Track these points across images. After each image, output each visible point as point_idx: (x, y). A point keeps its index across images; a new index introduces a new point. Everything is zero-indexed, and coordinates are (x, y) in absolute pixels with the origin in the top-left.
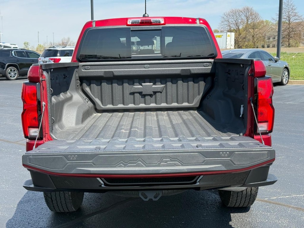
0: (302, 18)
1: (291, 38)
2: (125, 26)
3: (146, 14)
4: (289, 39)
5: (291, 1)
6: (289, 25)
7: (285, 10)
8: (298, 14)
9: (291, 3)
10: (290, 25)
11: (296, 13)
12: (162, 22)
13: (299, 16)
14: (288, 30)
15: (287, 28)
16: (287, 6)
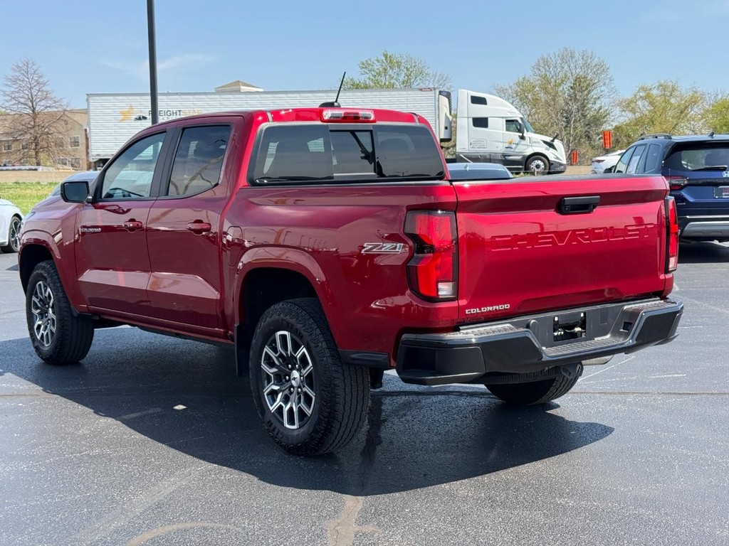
0: (63, 104)
1: (41, 150)
2: (319, 123)
3: (336, 101)
4: (37, 153)
5: (33, 65)
6: (34, 119)
7: (21, 83)
8: (53, 95)
9: (35, 68)
10: (37, 120)
11: (47, 92)
12: (372, 118)
13: (56, 100)
14: (32, 131)
15: (29, 126)
16: (25, 74)
